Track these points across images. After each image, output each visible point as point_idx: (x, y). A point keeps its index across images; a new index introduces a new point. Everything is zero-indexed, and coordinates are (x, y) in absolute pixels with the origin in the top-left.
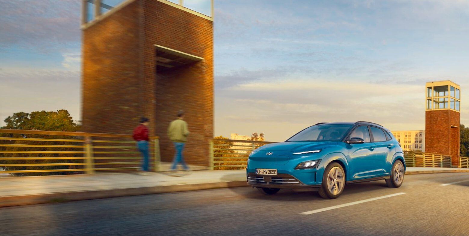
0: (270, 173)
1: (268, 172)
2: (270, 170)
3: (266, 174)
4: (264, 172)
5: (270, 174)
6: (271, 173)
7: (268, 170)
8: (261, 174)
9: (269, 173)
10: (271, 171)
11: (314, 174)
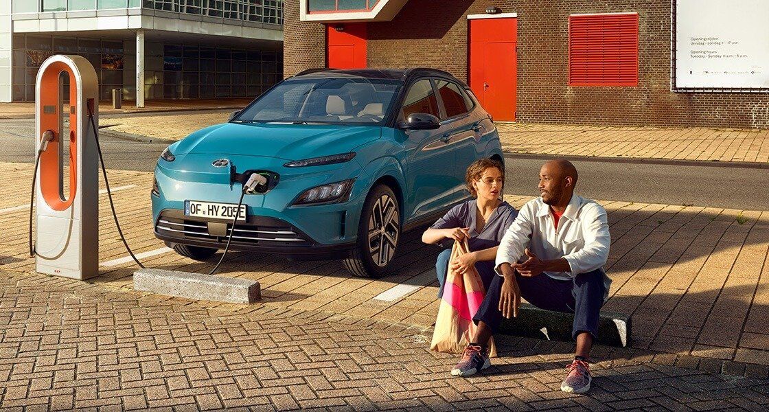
0: (226, 213)
1: (221, 211)
2: (227, 206)
3: (214, 216)
4: (209, 210)
5: (227, 218)
6: (230, 214)
7: (221, 205)
8: (200, 214)
9: (222, 215)
10: (230, 209)
11: (337, 218)
